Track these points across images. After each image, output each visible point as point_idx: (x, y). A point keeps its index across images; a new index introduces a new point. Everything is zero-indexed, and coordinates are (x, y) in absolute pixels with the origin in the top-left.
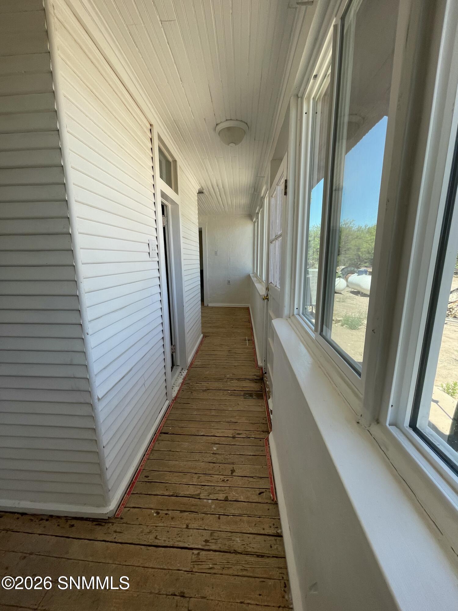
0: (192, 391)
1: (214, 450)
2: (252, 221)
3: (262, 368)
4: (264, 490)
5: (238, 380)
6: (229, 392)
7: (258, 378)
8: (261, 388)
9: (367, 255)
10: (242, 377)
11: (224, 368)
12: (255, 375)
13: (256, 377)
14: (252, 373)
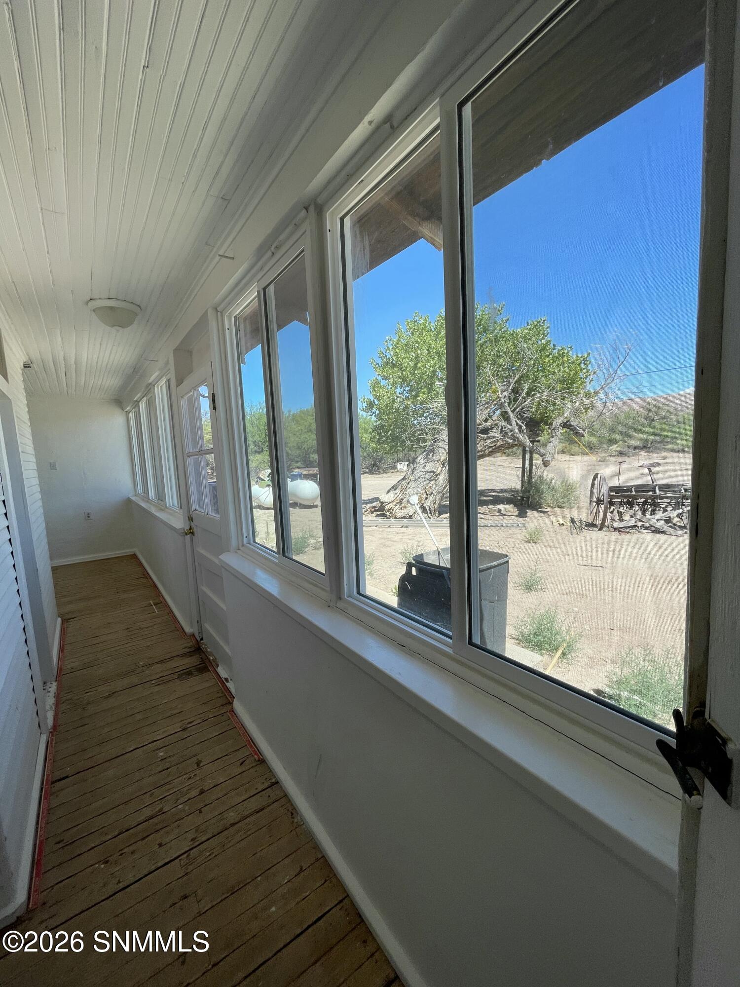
0: (83, 707)
1: (162, 756)
2: (123, 411)
3: (193, 635)
4: (244, 759)
5: (162, 662)
6: (153, 682)
7: (193, 649)
8: (201, 660)
9: (298, 452)
10: (165, 656)
11: (130, 655)
12: (186, 647)
13: (188, 650)
14: (181, 646)
